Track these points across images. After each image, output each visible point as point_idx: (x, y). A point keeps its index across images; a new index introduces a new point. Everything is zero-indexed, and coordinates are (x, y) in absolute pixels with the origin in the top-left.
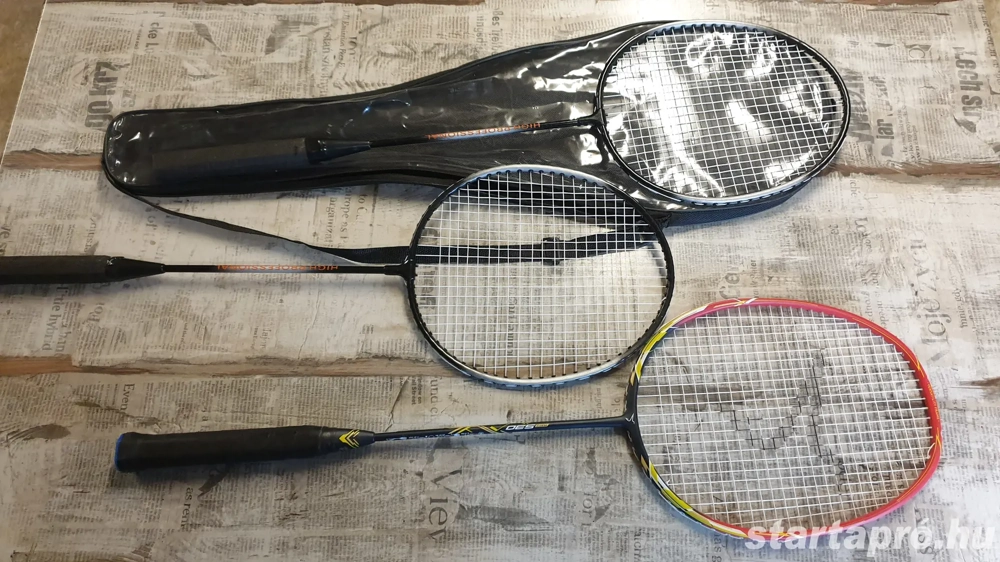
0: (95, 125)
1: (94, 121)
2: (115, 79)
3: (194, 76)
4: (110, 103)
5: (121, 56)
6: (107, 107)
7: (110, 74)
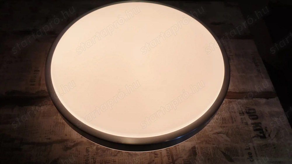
1: (253, 111)
2: (254, 130)
3: (222, 133)
5: (258, 142)
6: (251, 117)
7: (258, 133)
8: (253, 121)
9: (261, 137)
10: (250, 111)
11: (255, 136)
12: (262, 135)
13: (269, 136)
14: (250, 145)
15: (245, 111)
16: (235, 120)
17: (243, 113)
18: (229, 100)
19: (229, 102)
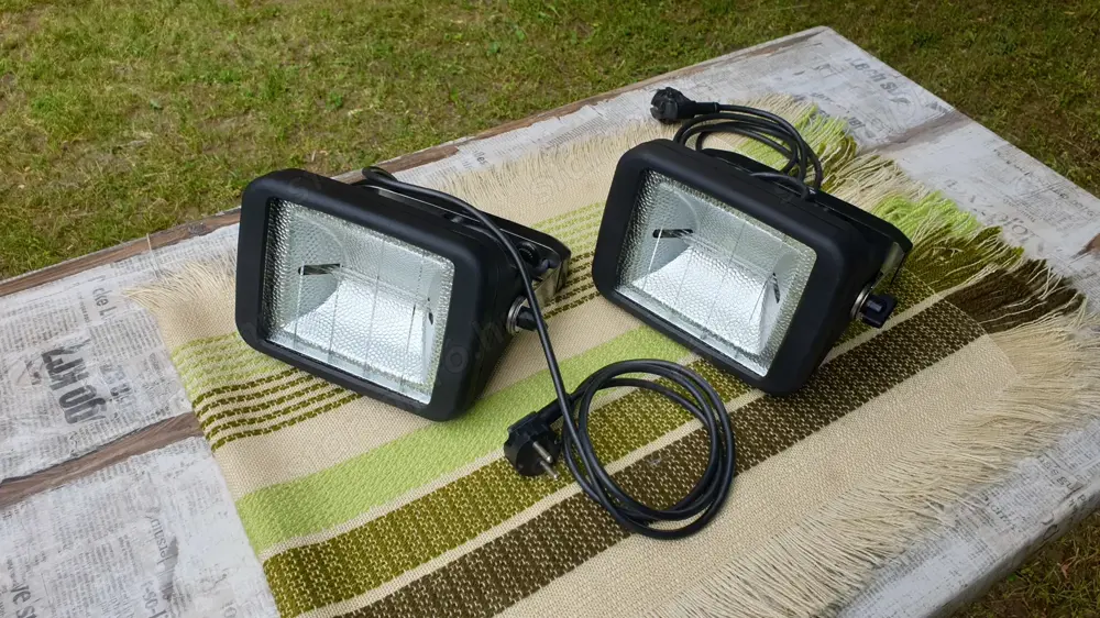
0: (82, 417)
1: (78, 414)
2: (79, 361)
4: (89, 387)
5: (71, 336)
6: (88, 392)
7: (69, 358)
8: (81, 383)
9: (60, 351)
10: (89, 409)
11: (79, 346)
12: (55, 358)
13: (29, 365)
14: (97, 322)
15: (108, 403)
16: (146, 363)
17: (115, 394)
18: (167, 417)
19: (167, 408)
